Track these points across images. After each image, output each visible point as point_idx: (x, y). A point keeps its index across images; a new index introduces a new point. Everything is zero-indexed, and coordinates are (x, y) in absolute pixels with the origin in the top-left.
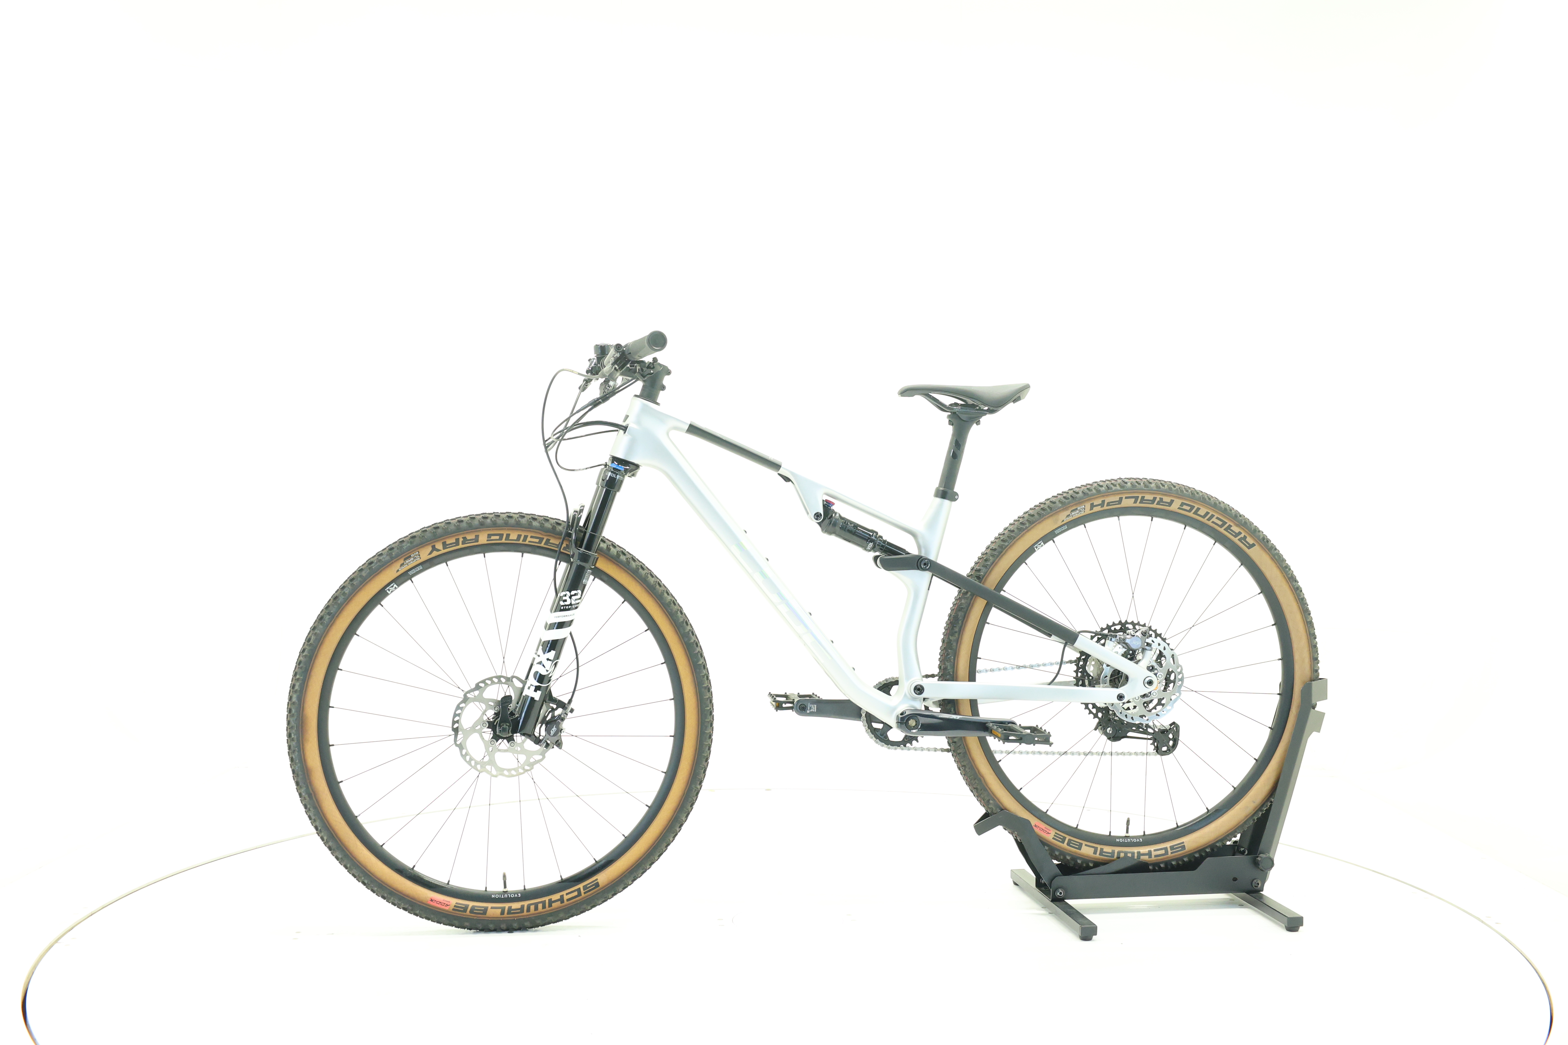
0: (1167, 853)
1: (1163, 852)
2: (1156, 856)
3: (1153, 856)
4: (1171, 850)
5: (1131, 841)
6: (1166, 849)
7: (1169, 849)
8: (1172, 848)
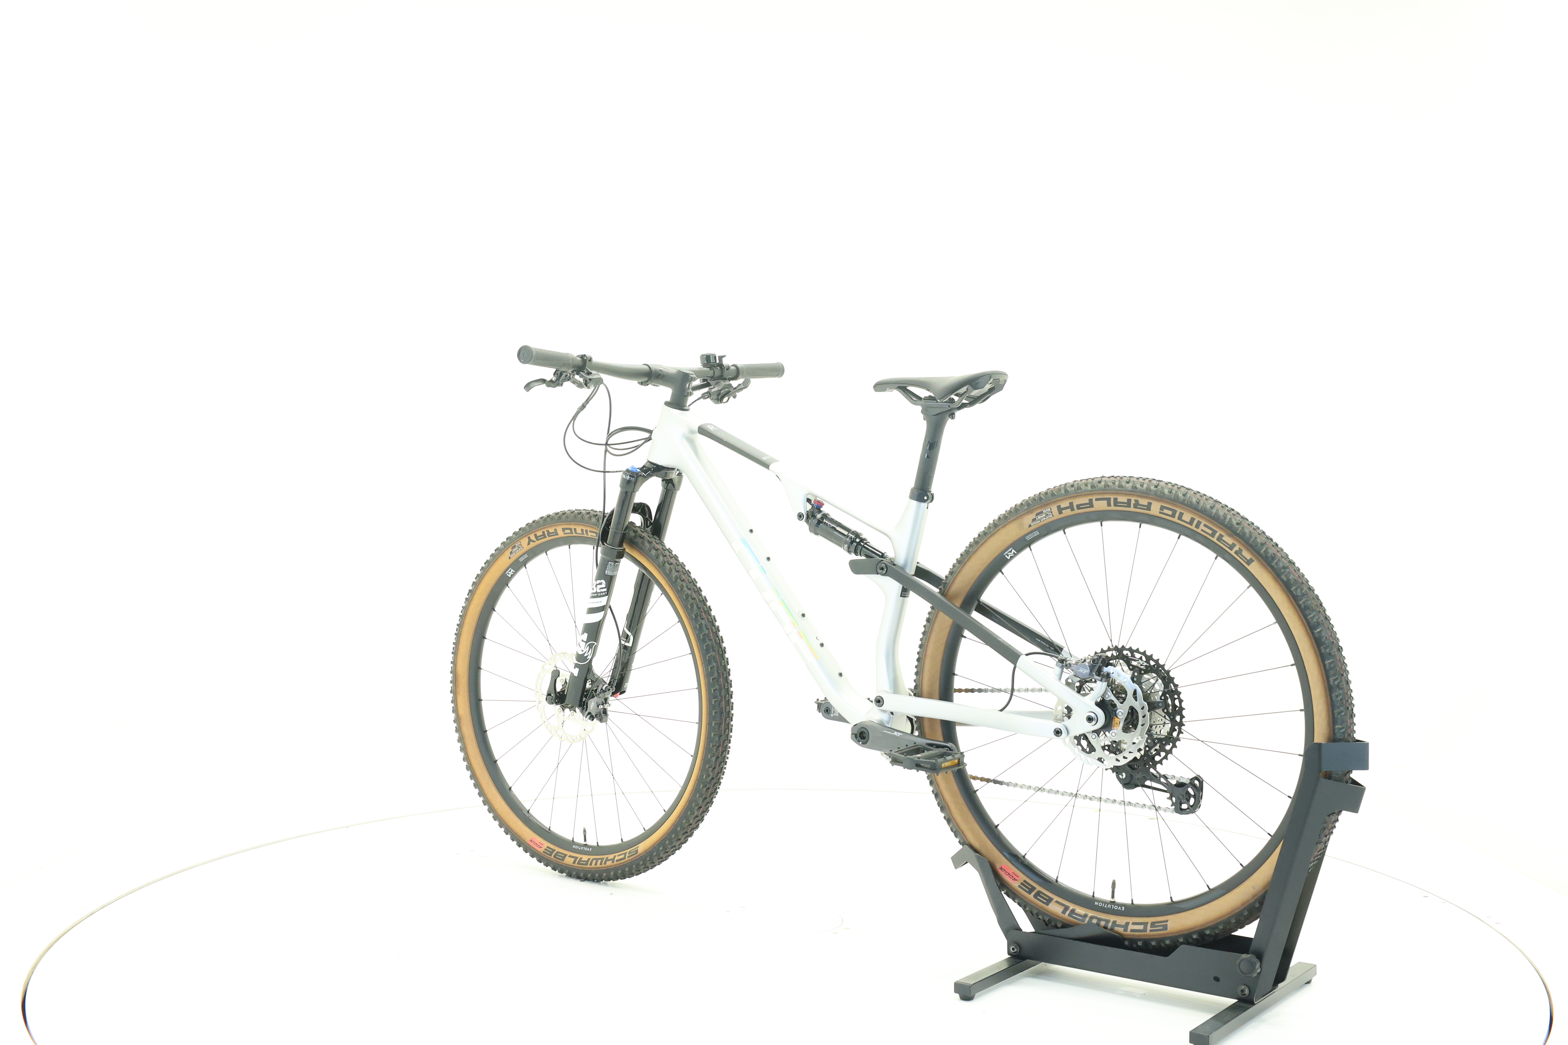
0: (1145, 930)
1: (1141, 927)
2: (1132, 931)
3: (1129, 930)
4: (1151, 927)
5: (1112, 907)
6: (1145, 924)
7: (1149, 925)
8: (1153, 924)
